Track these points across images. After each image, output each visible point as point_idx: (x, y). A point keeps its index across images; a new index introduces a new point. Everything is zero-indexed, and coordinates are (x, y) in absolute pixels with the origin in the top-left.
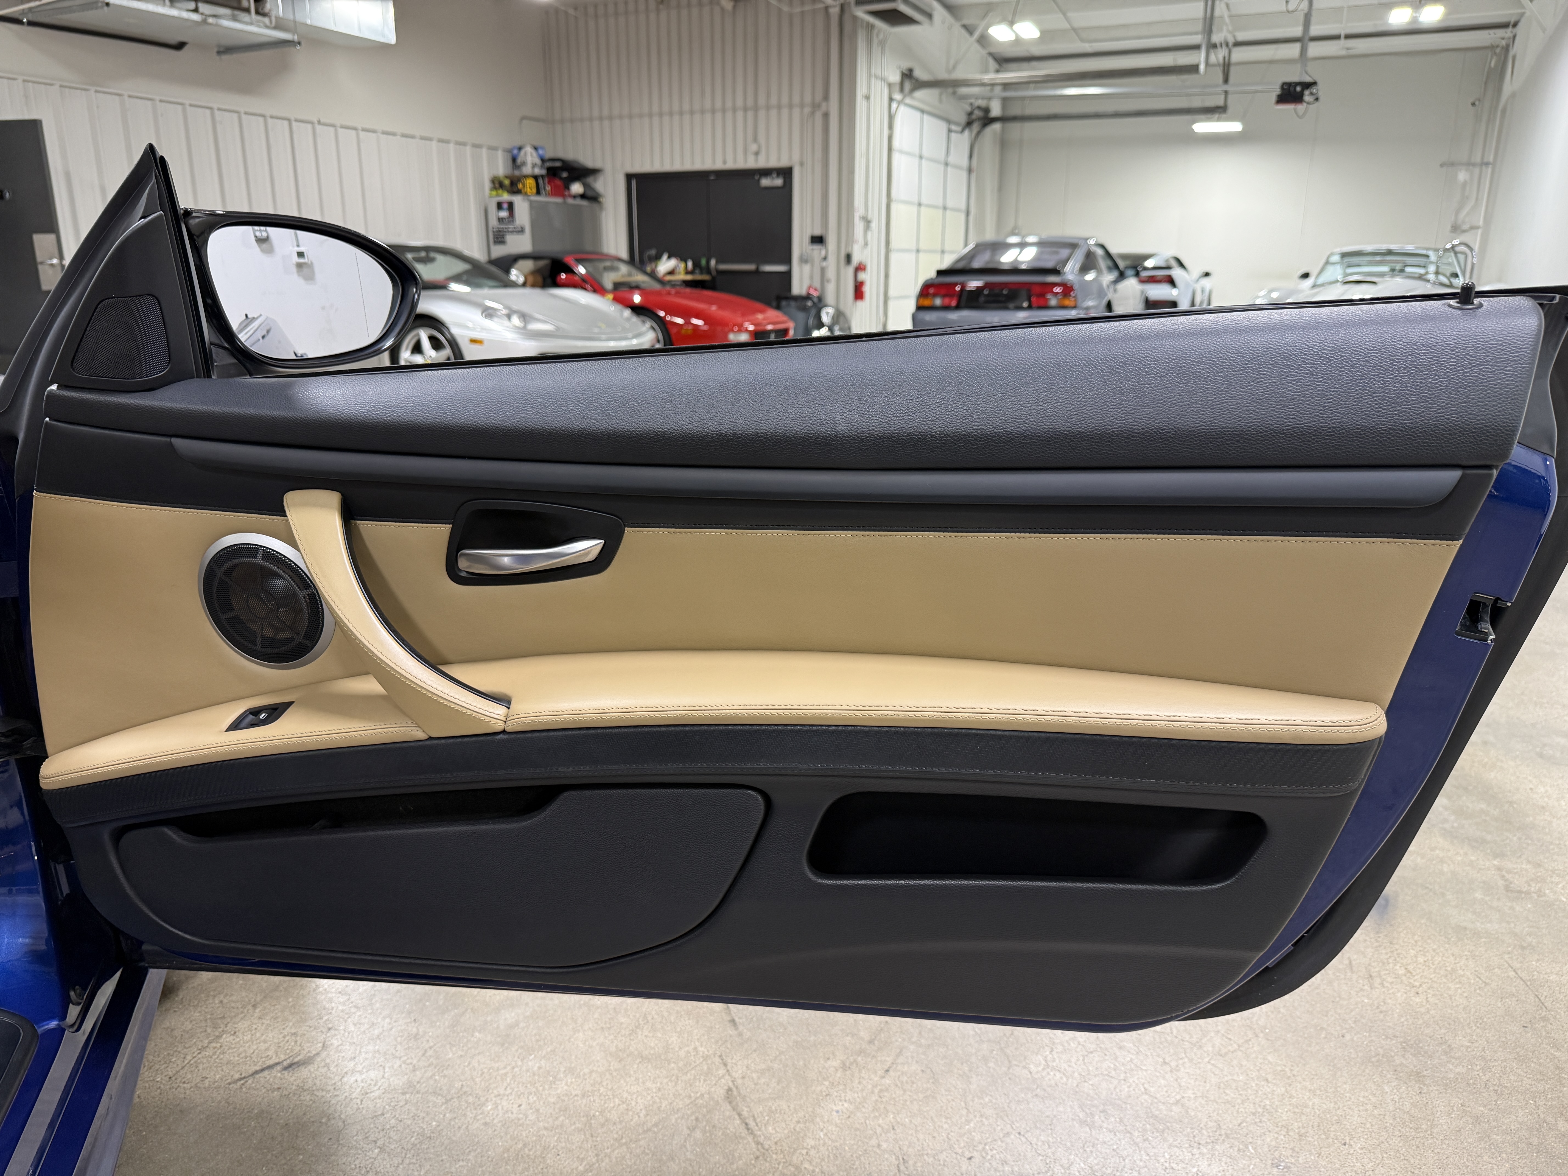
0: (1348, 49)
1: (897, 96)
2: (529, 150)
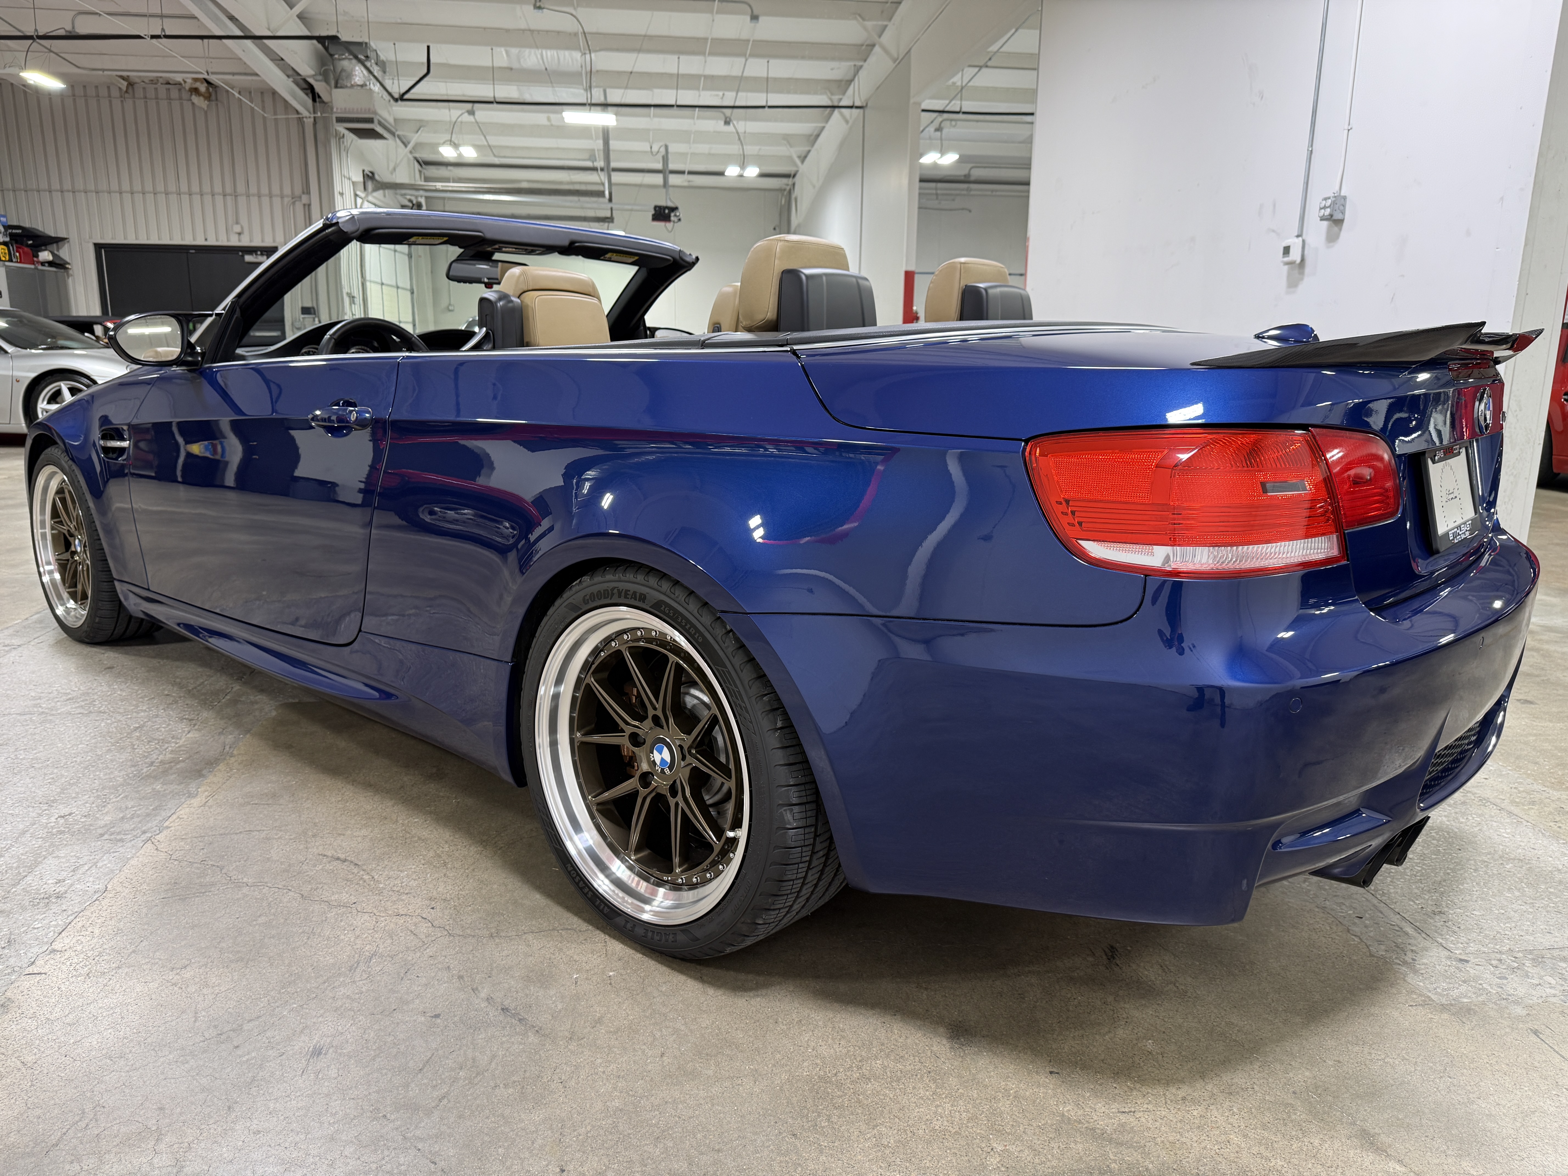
0: (689, 181)
1: (361, 193)
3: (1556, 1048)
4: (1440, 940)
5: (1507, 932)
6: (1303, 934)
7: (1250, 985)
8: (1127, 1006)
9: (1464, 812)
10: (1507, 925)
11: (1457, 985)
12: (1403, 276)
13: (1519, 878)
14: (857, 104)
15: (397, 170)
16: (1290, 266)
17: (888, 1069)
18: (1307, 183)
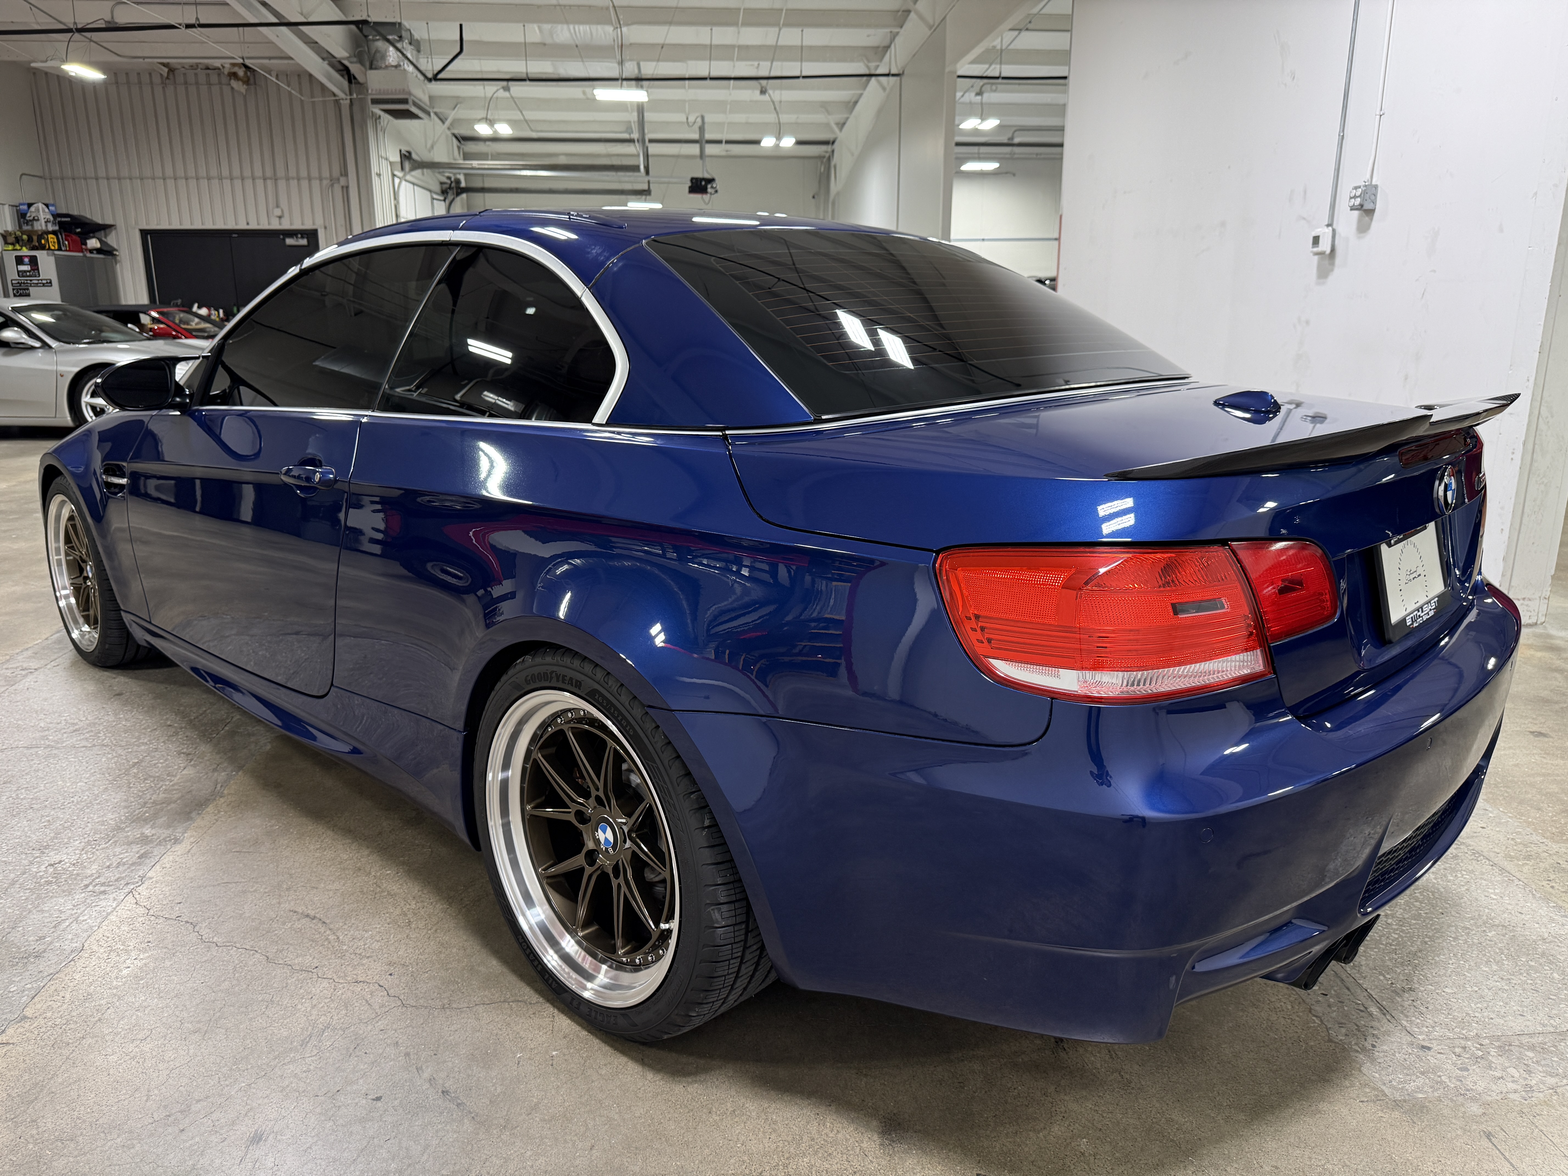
0: (727, 151)
1: (399, 173)
2: (41, 206)
3: (1507, 1154)
4: (1404, 1023)
5: (1477, 1014)
6: (1262, 1014)
7: (1198, 1075)
8: (1066, 1098)
9: (1455, 868)
10: (1479, 1005)
11: (1414, 1078)
12: (1434, 271)
13: (1499, 949)
14: (894, 71)
15: (435, 148)
16: (1320, 256)
17: (814, 1169)
18: (1338, 170)
